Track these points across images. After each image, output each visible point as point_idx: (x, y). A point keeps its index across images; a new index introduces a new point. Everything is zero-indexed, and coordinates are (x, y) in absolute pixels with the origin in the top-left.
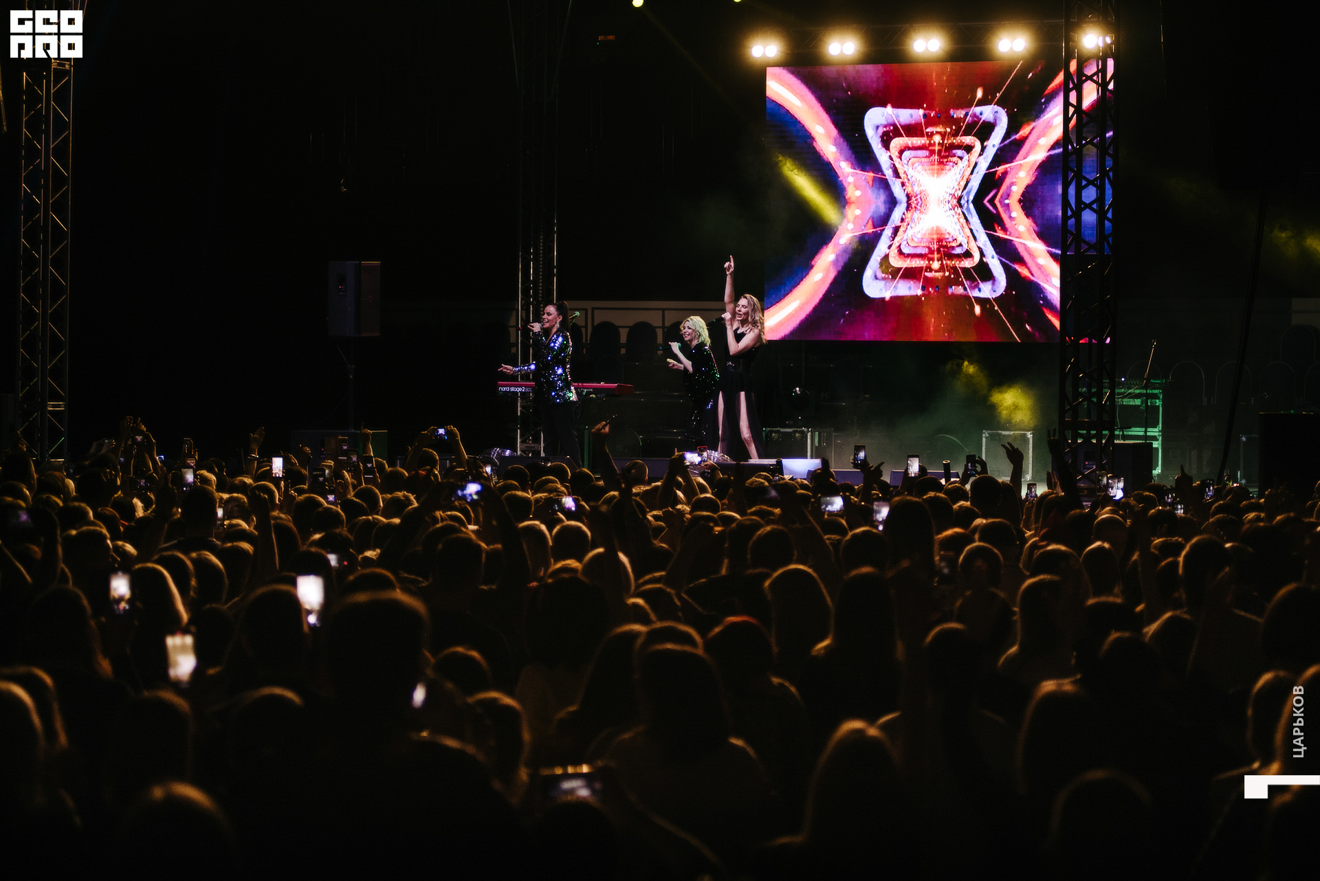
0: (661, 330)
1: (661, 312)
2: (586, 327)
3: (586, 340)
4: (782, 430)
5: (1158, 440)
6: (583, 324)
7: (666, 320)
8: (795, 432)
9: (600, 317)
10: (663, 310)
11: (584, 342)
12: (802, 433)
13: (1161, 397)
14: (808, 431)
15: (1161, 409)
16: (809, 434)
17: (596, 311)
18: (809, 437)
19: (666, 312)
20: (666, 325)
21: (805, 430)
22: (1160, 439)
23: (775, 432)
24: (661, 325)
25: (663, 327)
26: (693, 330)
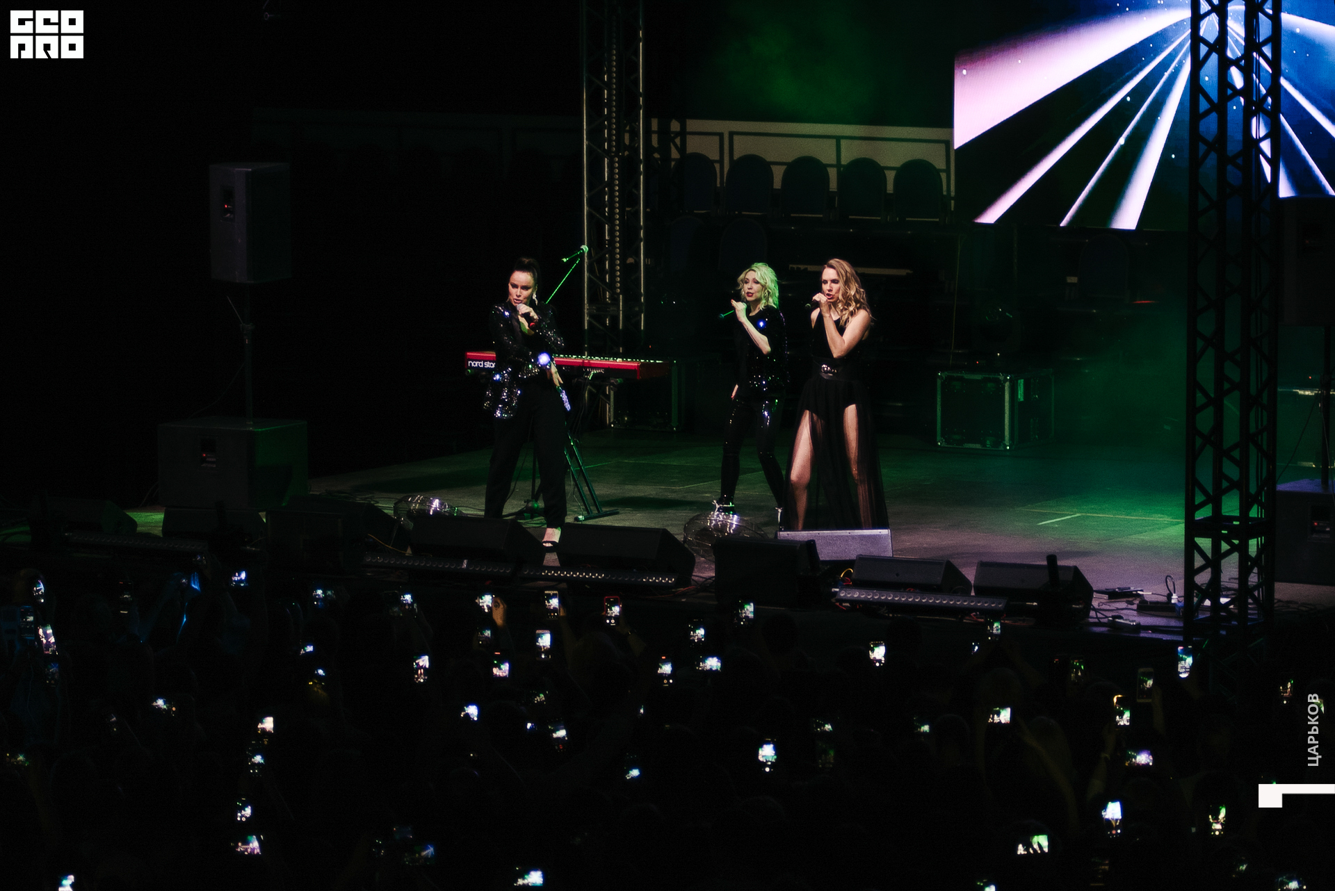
0: (835, 169)
1: (834, 141)
2: (721, 161)
3: (722, 182)
4: (967, 376)
6: (717, 157)
8: (987, 380)
9: (743, 147)
10: (838, 139)
11: (718, 185)
12: (997, 381)
14: (1006, 380)
16: (1007, 384)
17: (736, 138)
18: (1007, 388)
20: (843, 163)
21: (1001, 377)
23: (957, 380)
24: (834, 162)
25: (839, 166)
26: (762, 286)
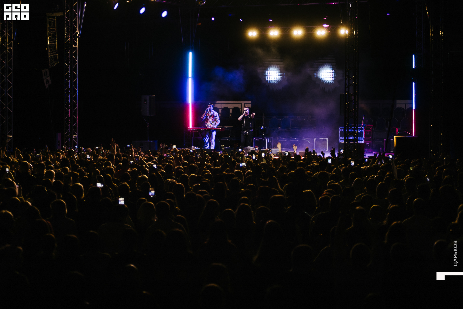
0: (220, 109)
4: (259, 138)
5: (363, 141)
7: (222, 106)
8: (263, 139)
13: (364, 129)
14: (266, 139)
15: (364, 132)
16: (267, 139)
19: (222, 104)
20: (222, 108)
21: (266, 138)
22: (364, 140)
23: (257, 139)
25: (221, 108)
